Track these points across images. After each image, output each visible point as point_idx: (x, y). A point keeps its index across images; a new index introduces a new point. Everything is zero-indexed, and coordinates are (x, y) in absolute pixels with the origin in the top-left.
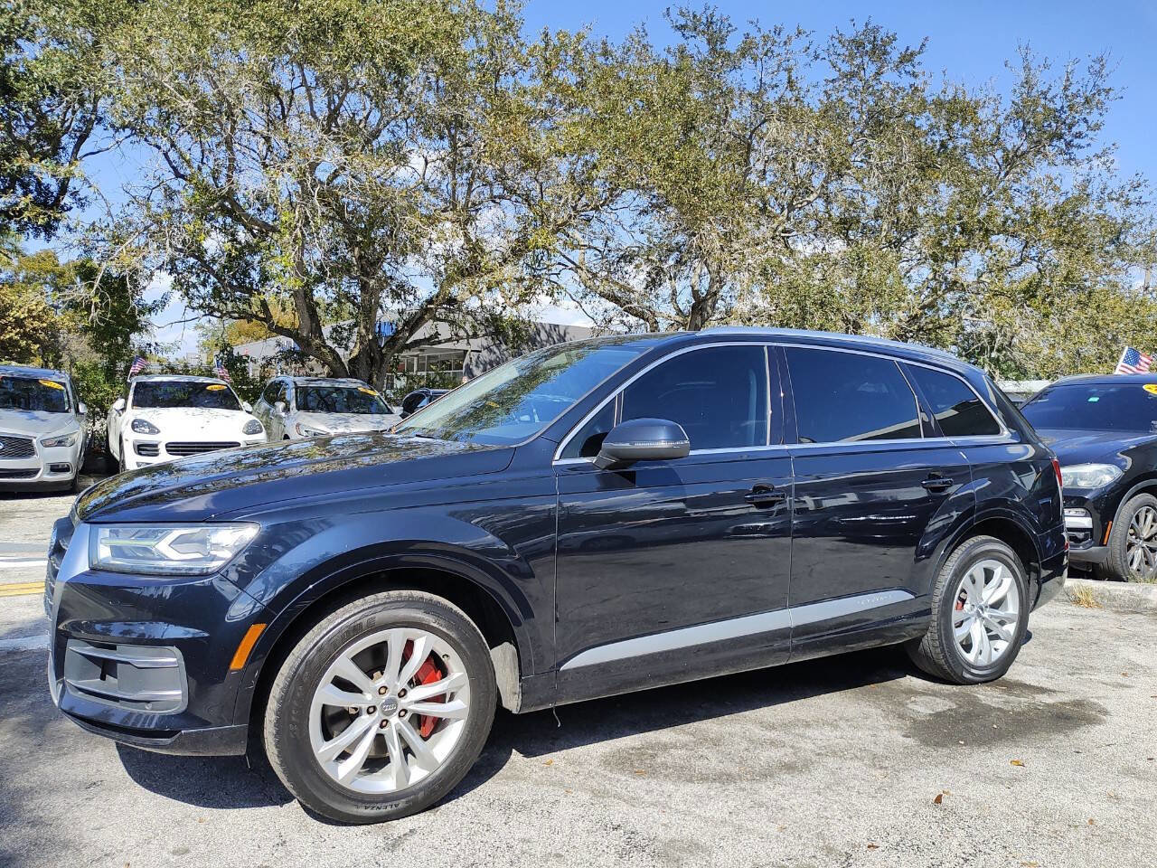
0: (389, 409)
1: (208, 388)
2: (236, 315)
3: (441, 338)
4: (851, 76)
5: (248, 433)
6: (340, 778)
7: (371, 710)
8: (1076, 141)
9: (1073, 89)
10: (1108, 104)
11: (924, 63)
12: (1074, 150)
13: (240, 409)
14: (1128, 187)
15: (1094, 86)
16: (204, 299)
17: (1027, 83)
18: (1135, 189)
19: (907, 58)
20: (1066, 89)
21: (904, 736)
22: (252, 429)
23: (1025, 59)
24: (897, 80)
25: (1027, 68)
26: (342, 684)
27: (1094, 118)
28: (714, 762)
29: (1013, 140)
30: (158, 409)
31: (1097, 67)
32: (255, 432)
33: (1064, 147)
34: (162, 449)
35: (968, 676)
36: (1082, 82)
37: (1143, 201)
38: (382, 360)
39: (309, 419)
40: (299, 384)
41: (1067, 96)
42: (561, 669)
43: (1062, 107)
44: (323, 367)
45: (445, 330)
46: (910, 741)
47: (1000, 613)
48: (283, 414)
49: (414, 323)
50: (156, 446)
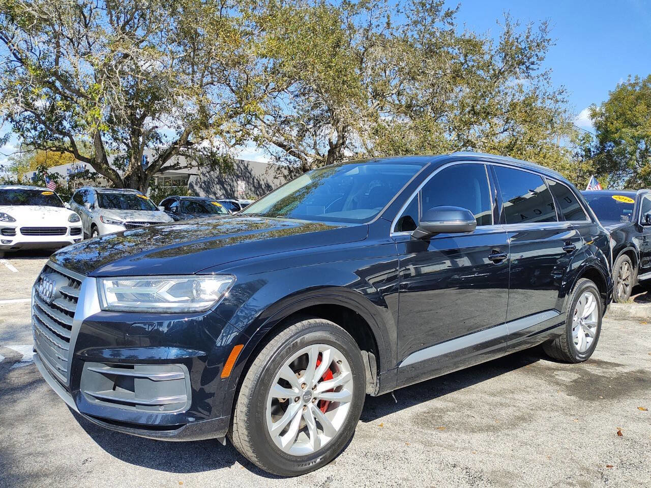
0: (156, 208)
1: (43, 193)
2: (54, 149)
3: (181, 165)
4: (416, 23)
5: (71, 221)
6: (283, 446)
7: (297, 399)
8: (532, 66)
9: (531, 38)
10: (549, 47)
11: (457, 18)
12: (530, 71)
13: (63, 207)
14: (557, 93)
15: (542, 37)
16: (34, 138)
17: (508, 33)
18: (560, 93)
19: (448, 14)
20: (527, 37)
21: (568, 395)
22: (73, 219)
23: (507, 20)
24: (443, 27)
25: (508, 25)
26: (285, 384)
27: (540, 54)
28: (478, 419)
29: (499, 64)
30: (11, 206)
31: (543, 27)
32: (75, 221)
33: (525, 69)
34: (18, 231)
35: (578, 358)
36: (535, 34)
37: (565, 100)
38: (146, 178)
39: (108, 213)
40: (99, 191)
41: (528, 41)
42: (400, 366)
43: (525, 48)
44: (108, 181)
45: (183, 161)
46: (572, 398)
47: (588, 321)
48: (90, 210)
49: (165, 156)
50: (14, 229)
